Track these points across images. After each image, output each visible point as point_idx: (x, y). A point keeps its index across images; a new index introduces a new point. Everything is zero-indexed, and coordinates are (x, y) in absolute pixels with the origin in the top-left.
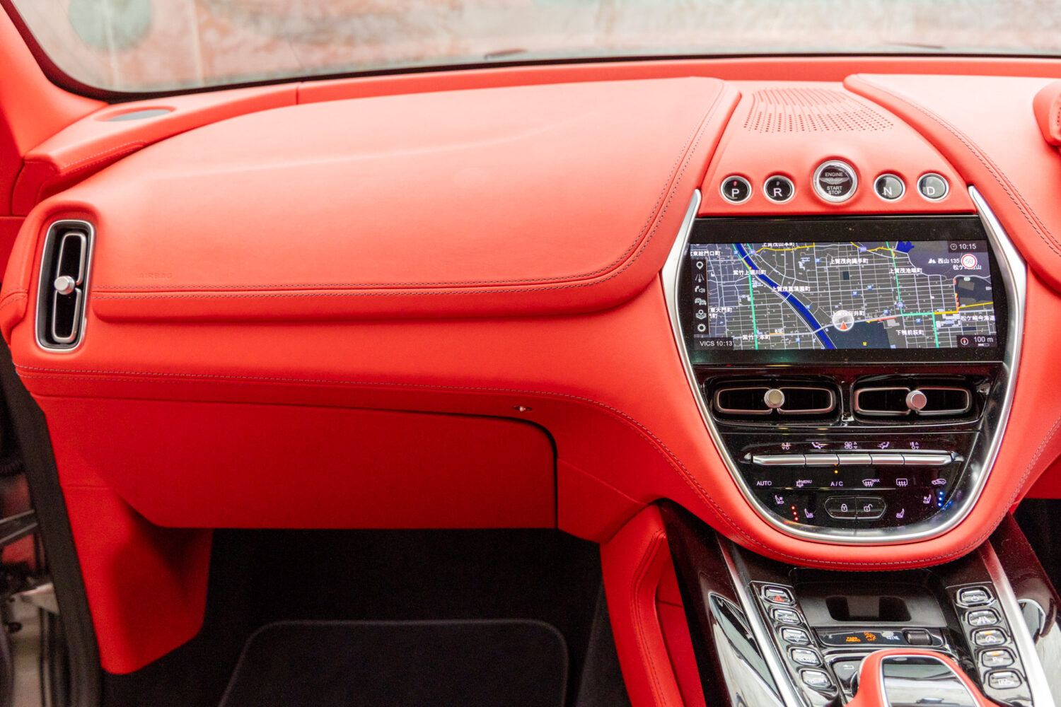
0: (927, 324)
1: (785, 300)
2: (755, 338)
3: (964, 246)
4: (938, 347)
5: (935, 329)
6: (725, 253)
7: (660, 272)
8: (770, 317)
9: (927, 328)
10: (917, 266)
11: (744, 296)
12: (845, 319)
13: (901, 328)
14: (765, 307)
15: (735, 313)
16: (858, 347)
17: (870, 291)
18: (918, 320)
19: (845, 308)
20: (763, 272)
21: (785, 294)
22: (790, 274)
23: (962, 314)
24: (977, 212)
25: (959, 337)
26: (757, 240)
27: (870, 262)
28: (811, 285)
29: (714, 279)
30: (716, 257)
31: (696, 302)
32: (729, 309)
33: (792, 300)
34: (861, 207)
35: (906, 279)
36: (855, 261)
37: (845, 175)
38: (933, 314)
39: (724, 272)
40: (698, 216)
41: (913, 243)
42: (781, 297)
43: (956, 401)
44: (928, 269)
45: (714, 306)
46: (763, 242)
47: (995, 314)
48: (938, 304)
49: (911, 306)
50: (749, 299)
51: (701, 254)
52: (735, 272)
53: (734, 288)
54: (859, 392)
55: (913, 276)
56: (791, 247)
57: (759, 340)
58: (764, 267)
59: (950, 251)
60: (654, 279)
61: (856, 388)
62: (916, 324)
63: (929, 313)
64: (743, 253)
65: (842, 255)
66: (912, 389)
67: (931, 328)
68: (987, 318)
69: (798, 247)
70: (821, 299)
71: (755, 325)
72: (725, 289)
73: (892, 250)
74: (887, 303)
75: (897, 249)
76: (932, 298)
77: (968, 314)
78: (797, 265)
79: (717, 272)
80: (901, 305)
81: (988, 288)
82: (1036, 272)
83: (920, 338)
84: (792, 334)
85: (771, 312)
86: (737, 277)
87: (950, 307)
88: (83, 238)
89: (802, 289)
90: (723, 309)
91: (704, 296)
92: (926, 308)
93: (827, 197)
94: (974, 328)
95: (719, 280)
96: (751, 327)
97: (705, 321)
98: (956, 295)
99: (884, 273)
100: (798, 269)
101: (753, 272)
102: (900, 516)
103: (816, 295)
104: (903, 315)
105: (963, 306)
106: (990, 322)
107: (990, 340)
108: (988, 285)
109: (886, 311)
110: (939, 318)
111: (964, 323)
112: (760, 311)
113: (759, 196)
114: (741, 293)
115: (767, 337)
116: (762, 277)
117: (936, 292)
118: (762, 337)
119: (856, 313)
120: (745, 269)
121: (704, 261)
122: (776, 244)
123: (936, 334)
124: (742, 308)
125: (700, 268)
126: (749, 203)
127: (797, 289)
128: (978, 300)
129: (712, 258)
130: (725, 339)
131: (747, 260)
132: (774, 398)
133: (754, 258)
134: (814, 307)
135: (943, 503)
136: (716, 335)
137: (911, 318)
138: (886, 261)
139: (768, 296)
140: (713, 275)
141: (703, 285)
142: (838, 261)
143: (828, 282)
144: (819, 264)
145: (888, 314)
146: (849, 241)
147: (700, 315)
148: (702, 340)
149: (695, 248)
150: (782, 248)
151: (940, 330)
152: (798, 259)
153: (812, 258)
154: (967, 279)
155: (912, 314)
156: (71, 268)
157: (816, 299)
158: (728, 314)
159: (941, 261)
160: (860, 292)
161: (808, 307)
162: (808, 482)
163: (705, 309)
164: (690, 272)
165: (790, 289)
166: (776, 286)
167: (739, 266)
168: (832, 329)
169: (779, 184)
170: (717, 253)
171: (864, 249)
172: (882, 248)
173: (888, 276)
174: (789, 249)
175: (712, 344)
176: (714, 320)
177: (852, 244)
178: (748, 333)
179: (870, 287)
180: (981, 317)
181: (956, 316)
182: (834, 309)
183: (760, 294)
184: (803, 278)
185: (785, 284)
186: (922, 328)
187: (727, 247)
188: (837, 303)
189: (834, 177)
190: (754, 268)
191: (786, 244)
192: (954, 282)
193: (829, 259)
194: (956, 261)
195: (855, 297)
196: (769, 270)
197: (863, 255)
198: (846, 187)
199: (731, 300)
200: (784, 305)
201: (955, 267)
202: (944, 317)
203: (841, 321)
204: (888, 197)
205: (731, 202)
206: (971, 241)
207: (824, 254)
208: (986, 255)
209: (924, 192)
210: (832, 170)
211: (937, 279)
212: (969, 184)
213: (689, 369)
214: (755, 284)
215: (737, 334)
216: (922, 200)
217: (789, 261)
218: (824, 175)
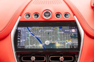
0: (64, 43)
1: (36, 38)
2: (29, 46)
3: (72, 27)
4: (66, 48)
6: (24, 29)
7: (11, 32)
10: (63, 31)
12: (48, 42)
15: (26, 41)
16: (50, 48)
19: (48, 40)
20: (32, 33)
21: (36, 37)
22: (37, 33)
24: (75, 21)
25: (71, 46)
26: (31, 26)
27: (53, 31)
28: (41, 35)
31: (18, 39)
32: (24, 40)
33: (37, 38)
34: (53, 19)
35: (61, 34)
36: (50, 30)
37: (49, 13)
39: (24, 32)
40: (19, 21)
41: (62, 27)
43: (71, 59)
44: (65, 32)
47: (78, 41)
48: (67, 39)
49: (61, 40)
50: (29, 38)
51: (20, 29)
52: (26, 33)
56: (38, 28)
59: (70, 28)
60: (9, 34)
61: (50, 56)
64: (28, 29)
65: (48, 29)
66: (61, 56)
68: (76, 42)
71: (29, 43)
72: (24, 36)
73: (58, 28)
74: (56, 39)
79: (23, 33)
80: (59, 39)
81: (77, 36)
82: (86, 33)
83: (63, 46)
84: (37, 45)
85: (33, 41)
87: (69, 40)
89: (39, 36)
91: (20, 38)
92: (64, 40)
94: (74, 44)
97: (20, 43)
98: (70, 37)
99: (56, 33)
100: (39, 32)
103: (42, 37)
104: (59, 41)
105: (72, 40)
107: (77, 46)
109: (56, 41)
110: (67, 42)
111: (72, 43)
112: (31, 41)
113: (32, 17)
114: (27, 37)
115: (32, 46)
116: (32, 34)
117: (66, 37)
119: (50, 41)
120: (28, 32)
121: (20, 30)
122: (35, 27)
123: (66, 45)
125: (19, 32)
126: (30, 19)
128: (75, 38)
130: (23, 46)
131: (29, 30)
132: (33, 58)
134: (42, 40)
136: (22, 45)
137: (61, 42)
138: (57, 31)
139: (33, 38)
141: (20, 35)
143: (45, 35)
146: (49, 26)
147: (19, 41)
148: (18, 46)
152: (39, 30)
153: (42, 30)
154: (73, 34)
159: (68, 30)
161: (40, 40)
163: (20, 40)
164: (17, 33)
165: (37, 36)
166: (34, 35)
167: (27, 31)
168: (45, 44)
169: (37, 15)
170: (23, 29)
171: (52, 28)
172: (56, 28)
175: (21, 47)
179: (53, 36)
181: (70, 42)
182: (46, 40)
187: (25, 28)
189: (47, 14)
190: (30, 32)
192: (70, 35)
194: (71, 30)
195: (50, 38)
197: (52, 29)
198: (49, 15)
199: (25, 38)
201: (70, 32)
204: (58, 18)
205: (26, 18)
206: (74, 26)
207: (44, 29)
208: (77, 29)
209: (65, 17)
210: (47, 12)
211: (67, 34)
212: (74, 15)
213: (14, 53)
214: (30, 35)
215: (26, 45)
216: (65, 18)
217: (37, 30)
218: (45, 13)
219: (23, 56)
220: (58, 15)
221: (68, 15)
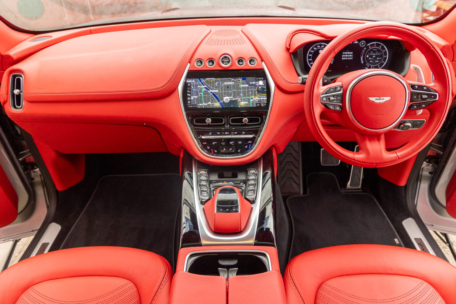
0: (249, 100)
1: (211, 94)
2: (203, 105)
3: (260, 79)
4: (251, 106)
5: (251, 102)
6: (196, 81)
7: (178, 87)
8: (207, 99)
9: (248, 101)
10: (247, 84)
11: (200, 93)
12: (227, 99)
13: (242, 101)
14: (206, 96)
15: (198, 98)
16: (230, 107)
17: (234, 91)
18: (246, 99)
19: (227, 96)
20: (206, 86)
21: (211, 92)
22: (213, 87)
23: (258, 97)
24: (264, 69)
25: (257, 104)
26: (205, 77)
27: (235, 83)
28: (218, 90)
29: (193, 88)
30: (193, 82)
32: (196, 97)
33: (213, 94)
34: (233, 68)
35: (244, 88)
36: (230, 83)
37: (229, 59)
38: (250, 97)
40: (188, 71)
41: (246, 78)
42: (210, 93)
43: (257, 120)
44: (250, 85)
45: (192, 96)
46: (206, 78)
47: (267, 97)
48: (252, 95)
49: (245, 95)
50: (202, 94)
51: (189, 81)
52: (198, 87)
53: (198, 91)
54: (231, 118)
55: (245, 87)
56: (213, 79)
57: (204, 105)
58: (206, 85)
59: (256, 80)
60: (176, 88)
61: (230, 118)
62: (246, 100)
63: (249, 97)
64: (201, 81)
65: (227, 81)
66: (245, 118)
67: (250, 101)
68: (264, 98)
69: (216, 79)
70: (221, 94)
71: (203, 101)
72: (196, 91)
73: (241, 80)
74: (238, 94)
75: (242, 79)
76: (250, 93)
77: (260, 97)
78: (215, 84)
79: (194, 87)
80: (242, 95)
81: (265, 90)
82: (277, 86)
83: (247, 104)
84: (213, 103)
85: (208, 97)
86: (199, 88)
87: (255, 95)
88: (21, 78)
89: (216, 91)
90: (195, 97)
91: (190, 93)
92: (249, 96)
93: (223, 65)
94: (261, 101)
95: (194, 89)
96: (202, 102)
97: (190, 100)
98: (257, 92)
100: (215, 86)
101: (203, 86)
102: (239, 151)
103: (220, 92)
104: (242, 98)
105: (258, 95)
106: (265, 99)
107: (265, 104)
108: (265, 89)
109: (238, 97)
110: (252, 98)
111: (258, 100)
112: (205, 97)
113: (205, 65)
114: (200, 92)
115: (206, 104)
116: (206, 88)
117: (252, 91)
118: (205, 104)
119: (230, 97)
120: (201, 86)
121: (190, 83)
122: (210, 79)
123: (251, 103)
124: (200, 97)
125: (189, 85)
126: (203, 67)
127: (215, 91)
128: (263, 93)
129: (192, 82)
130: (195, 105)
131: (202, 83)
132: (209, 120)
133: (204, 82)
134: (219, 96)
135: (250, 147)
136: (193, 104)
137: (244, 99)
138: (239, 83)
139: (207, 93)
140: (192, 87)
141: (190, 90)
142: (226, 83)
143: (223, 89)
144: (221, 84)
145: (238, 98)
146: (229, 78)
147: (189, 99)
148: (189, 105)
149: (188, 80)
150: (211, 79)
151: (252, 102)
152: (215, 83)
153: (219, 82)
154: (260, 88)
155: (245, 98)
156: (19, 87)
157: (220, 94)
158: (196, 98)
159: (253, 83)
160: (231, 92)
161: (217, 96)
162: (216, 143)
163: (190, 97)
164: (186, 87)
165: (213, 91)
166: (209, 90)
167: (200, 85)
168: (224, 102)
169: (211, 61)
170: (194, 81)
171: (233, 80)
172: (238, 79)
173: (239, 87)
174: (213, 80)
175: (192, 106)
176: (192, 100)
177: (230, 78)
178: (201, 103)
179: (234, 90)
180: (263, 98)
181: (256, 98)
182: (225, 97)
183: (205, 93)
184: (217, 88)
185: (212, 90)
186: (247, 101)
187: (196, 79)
188: (225, 95)
189: (226, 59)
190: (203, 85)
191: (212, 78)
192: (257, 88)
193: (224, 83)
194: (257, 83)
195: (230, 93)
196: (207, 86)
197: (233, 81)
198: (229, 62)
199: (197, 94)
200: (211, 95)
201: (257, 85)
202: (253, 98)
203: (226, 100)
204: (241, 65)
205: (198, 67)
206: (262, 77)
207: (222, 81)
208: (265, 81)
209: (250, 63)
210: (225, 57)
211: (252, 88)
212: (262, 61)
213: (184, 114)
214: (204, 90)
215: (198, 104)
216: (249, 66)
217: (213, 83)
218: (222, 59)
219: (195, 118)
220: (240, 60)
221: (253, 61)
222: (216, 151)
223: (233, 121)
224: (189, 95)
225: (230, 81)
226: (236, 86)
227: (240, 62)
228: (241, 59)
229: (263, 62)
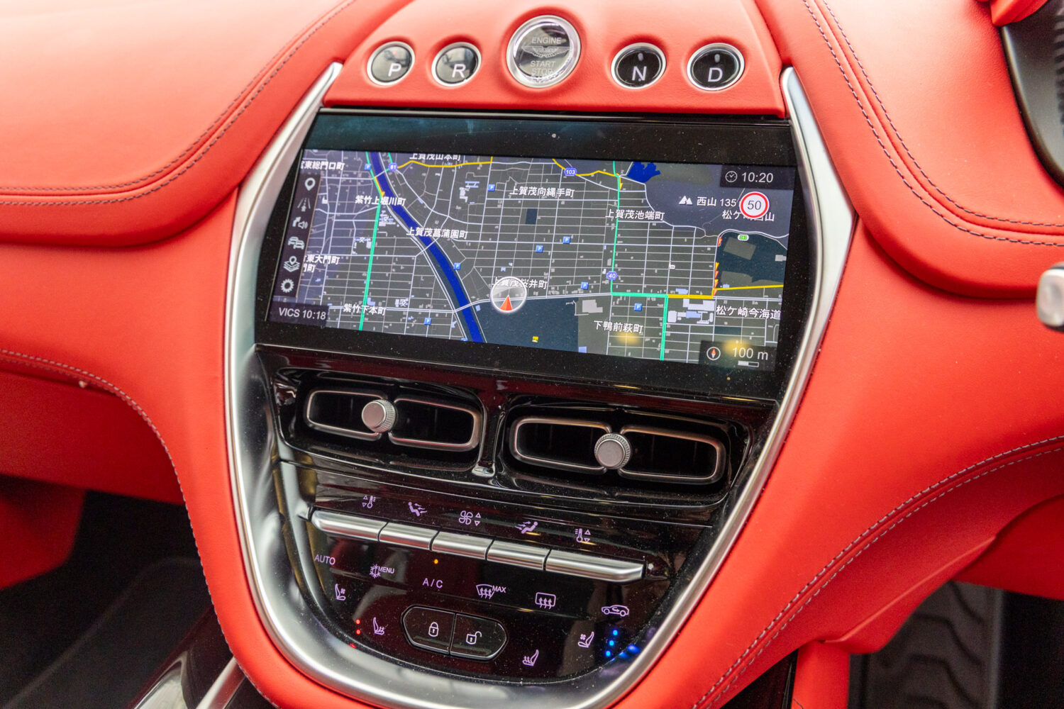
0: (652, 315)
1: (423, 251)
2: (363, 311)
3: (750, 176)
4: (662, 358)
5: (664, 325)
6: (351, 167)
8: (394, 277)
9: (650, 322)
10: (657, 208)
11: (362, 239)
12: (512, 292)
13: (603, 316)
14: (389, 260)
15: (342, 266)
16: (526, 345)
17: (566, 245)
18: (638, 306)
19: (517, 273)
20: (400, 201)
21: (426, 240)
22: (442, 207)
23: (720, 303)
24: (786, 115)
25: (705, 345)
26: (405, 148)
27: (577, 195)
28: (471, 228)
29: (325, 207)
30: (336, 172)
31: (290, 243)
32: (334, 259)
33: (435, 252)
34: (582, 97)
35: (634, 231)
36: (552, 192)
37: (566, 42)
38: (667, 296)
39: (343, 197)
40: (327, 103)
41: (659, 166)
42: (419, 245)
43: (701, 460)
44: (675, 214)
45: (314, 251)
46: (411, 152)
47: (783, 308)
48: (678, 281)
49: (630, 278)
50: (369, 245)
51: (316, 165)
52: (359, 199)
53: (350, 225)
54: (522, 421)
55: (645, 226)
56: (453, 162)
57: (368, 315)
58: (405, 192)
59: (723, 183)
62: (633, 312)
63: (660, 296)
64: (377, 168)
65: (534, 181)
66: (614, 430)
67: (657, 323)
68: (765, 314)
69: (466, 163)
70: (481, 254)
71: (367, 288)
72: (337, 224)
73: (619, 177)
74: (589, 268)
75: (629, 176)
76: (672, 267)
77: (731, 303)
78: (457, 192)
79: (332, 197)
80: (612, 276)
81: (780, 258)
83: (635, 340)
84: (420, 310)
85: (398, 269)
86: (359, 207)
87: (701, 286)
89: (455, 234)
90: (326, 257)
91: (303, 235)
92: (655, 285)
93: (520, 78)
94: (736, 331)
95: (332, 210)
96: (360, 292)
97: (295, 276)
98: (717, 265)
99: (596, 216)
100: (457, 200)
101: (385, 201)
102: (529, 661)
103: (474, 245)
104: (612, 294)
105: (726, 287)
106: (771, 321)
107: (764, 355)
108: (781, 252)
109: (585, 285)
110: (676, 305)
111: (719, 320)
112: (381, 265)
114: (358, 235)
115: (381, 310)
116: (398, 209)
117: (681, 256)
118: (373, 311)
119: (534, 283)
120: (375, 194)
121: (317, 177)
122: (432, 157)
123: (665, 333)
124: (354, 259)
125: (309, 188)
127: (447, 233)
128: (756, 278)
129: (330, 172)
130: (316, 308)
131: (382, 180)
133: (393, 177)
134: (467, 266)
135: (615, 652)
136: (306, 300)
137: (625, 301)
138: (605, 196)
139: (399, 242)
140: (325, 201)
141: (307, 216)
142: (523, 191)
143: (499, 226)
144: (492, 193)
145: (586, 290)
146: (550, 157)
147: (290, 265)
148: (283, 305)
149: (311, 156)
150: (439, 162)
151: (673, 328)
152: (461, 183)
153: (483, 183)
154: (743, 237)
155: (629, 294)
157: (473, 254)
158: (332, 266)
159: (702, 201)
160: (547, 247)
161: (456, 266)
163: (300, 255)
164: (292, 195)
165: (437, 234)
166: (415, 225)
167: (368, 190)
168: (487, 307)
170: (340, 166)
171: (572, 172)
172: (604, 172)
173: (603, 222)
174: (450, 165)
175: (297, 313)
176: (308, 274)
177: (555, 162)
178: (354, 301)
179: (567, 239)
180: (754, 312)
181: (709, 306)
182: (500, 274)
183: (390, 238)
184: (461, 215)
185: (431, 224)
186: (641, 321)
187: (357, 156)
188: (505, 263)
189: (546, 46)
190: (389, 193)
191: (448, 157)
192: (719, 241)
193: (510, 187)
194: (731, 202)
195: (538, 254)
196: (410, 198)
197: (569, 182)
199: (341, 245)
200: (421, 259)
201: (726, 215)
202: (686, 304)
203: (504, 294)
204: (636, 82)
205: (377, 83)
206: (766, 167)
207: (504, 177)
208: (787, 195)
209: (701, 78)
210: (556, 33)
211: (688, 233)
212: (786, 63)
214: (384, 221)
215: (337, 301)
216: (691, 92)
217: (446, 186)
222: (380, 631)
223: (534, 440)
224: (296, 242)
225: (553, 181)
226: (586, 213)
227: (636, 69)
228: (643, 51)
229: (789, 71)
